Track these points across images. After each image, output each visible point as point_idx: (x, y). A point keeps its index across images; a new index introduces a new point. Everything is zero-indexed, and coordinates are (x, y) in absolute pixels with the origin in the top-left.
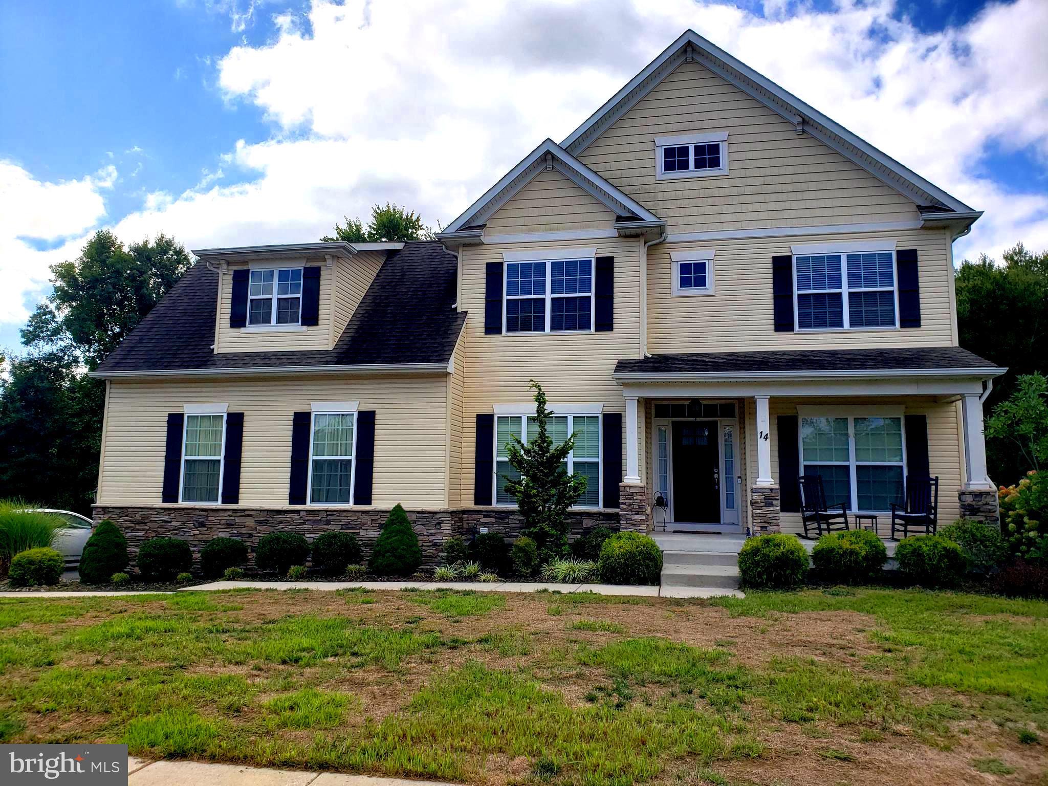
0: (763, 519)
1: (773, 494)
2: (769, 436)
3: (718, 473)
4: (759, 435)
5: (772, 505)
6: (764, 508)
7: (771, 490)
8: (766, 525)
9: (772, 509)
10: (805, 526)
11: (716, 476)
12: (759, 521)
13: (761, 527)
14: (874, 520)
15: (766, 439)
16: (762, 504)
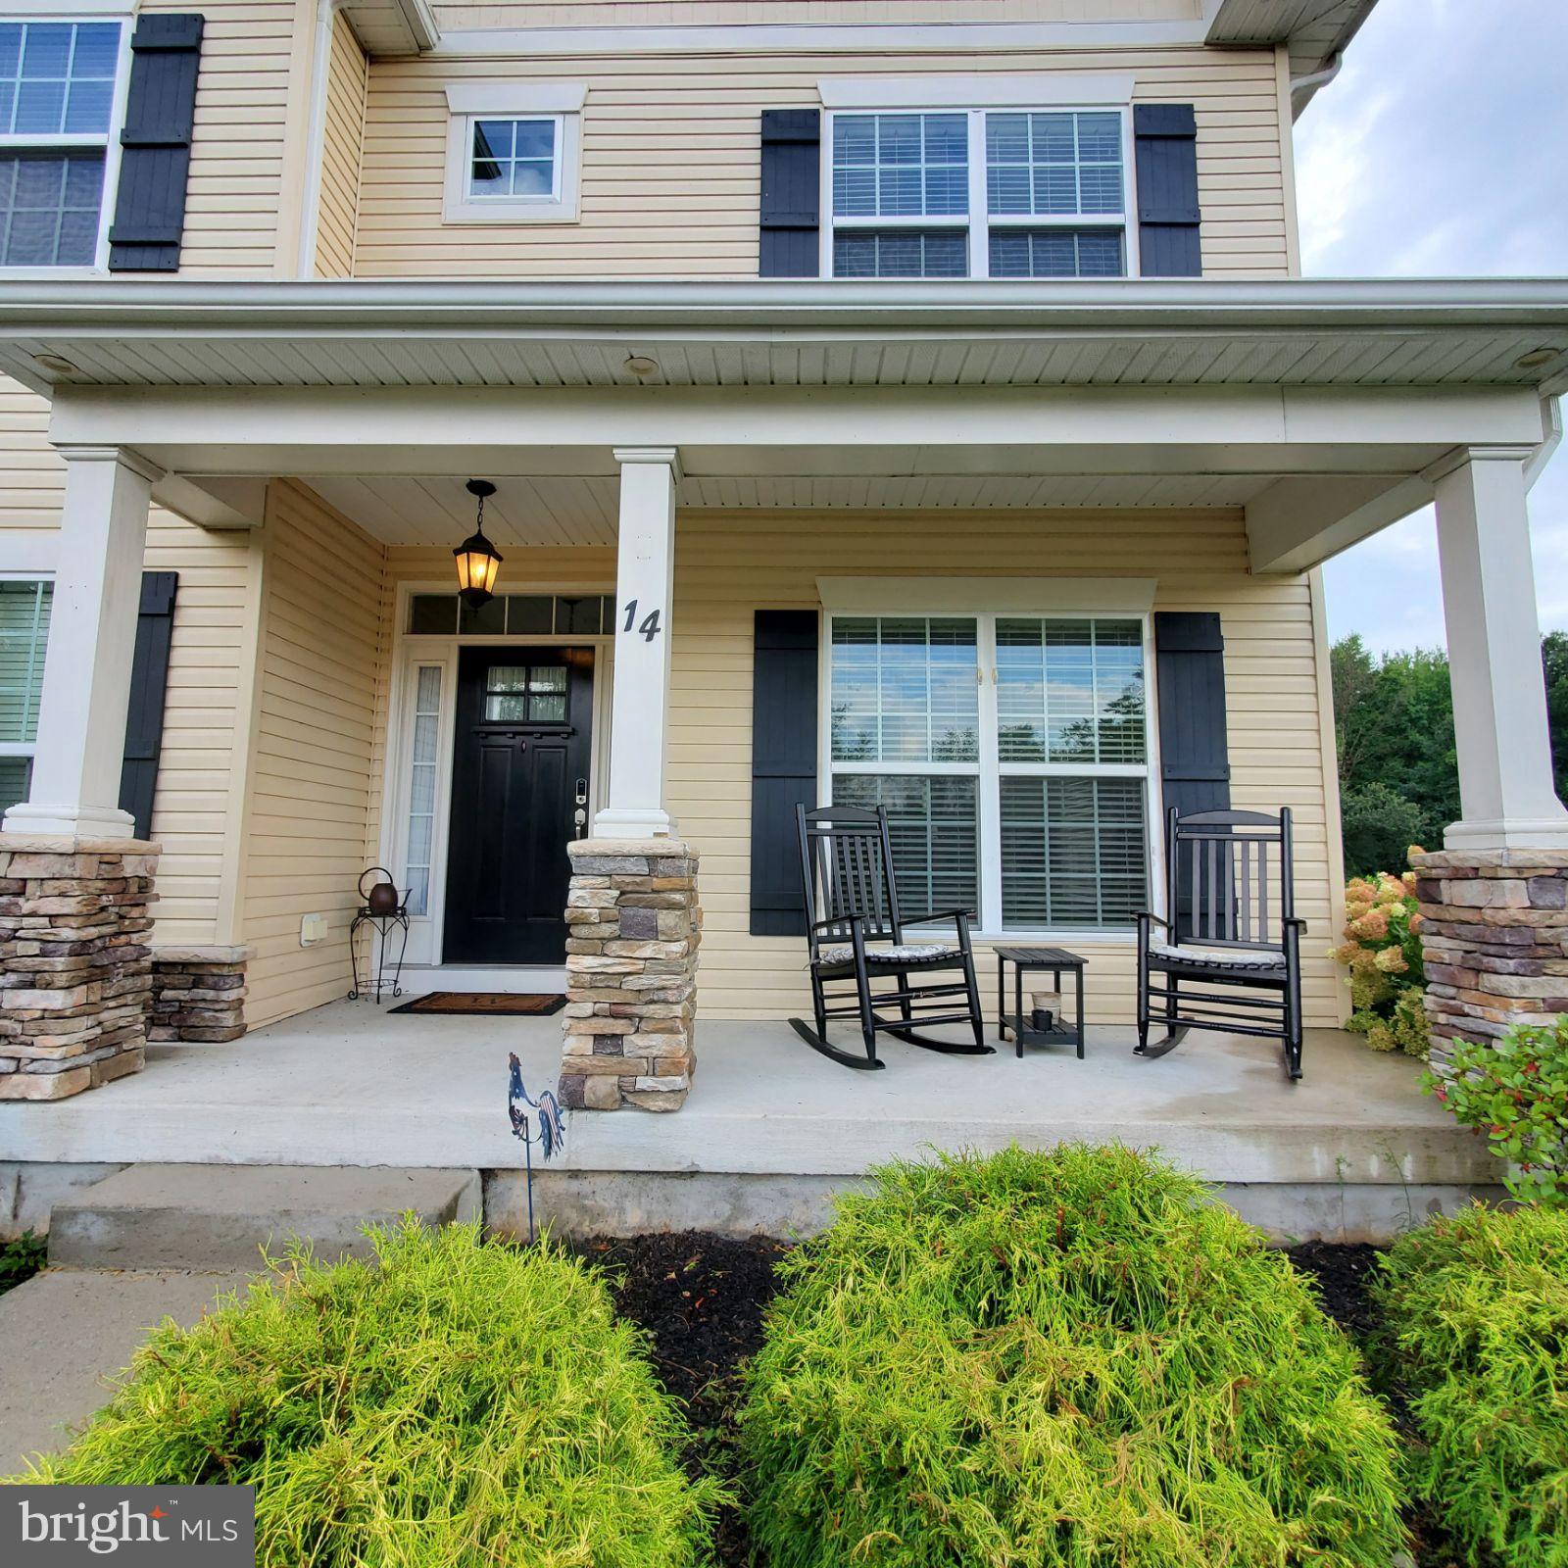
0: (605, 1000)
1: (657, 883)
2: (661, 623)
3: (586, 807)
4: (621, 617)
5: (651, 932)
6: (615, 947)
7: (652, 859)
8: (618, 1026)
9: (648, 950)
10: (819, 998)
11: (580, 815)
12: (588, 1009)
13: (599, 1038)
14: (1068, 979)
15: (650, 635)
16: (607, 930)
